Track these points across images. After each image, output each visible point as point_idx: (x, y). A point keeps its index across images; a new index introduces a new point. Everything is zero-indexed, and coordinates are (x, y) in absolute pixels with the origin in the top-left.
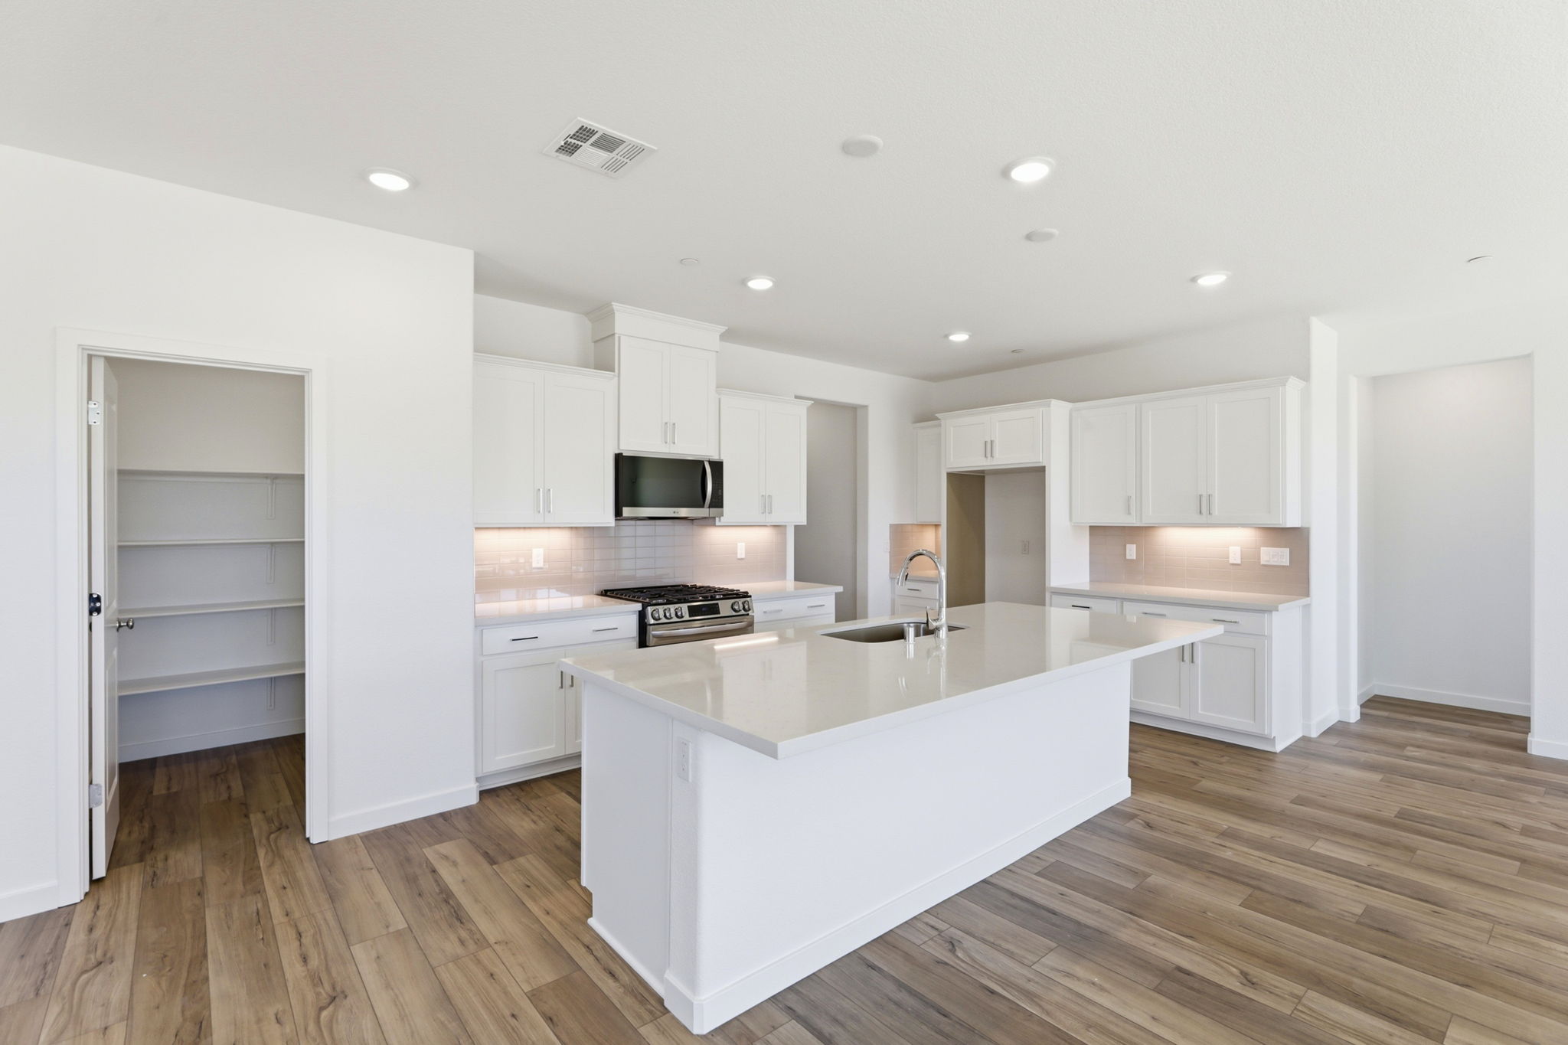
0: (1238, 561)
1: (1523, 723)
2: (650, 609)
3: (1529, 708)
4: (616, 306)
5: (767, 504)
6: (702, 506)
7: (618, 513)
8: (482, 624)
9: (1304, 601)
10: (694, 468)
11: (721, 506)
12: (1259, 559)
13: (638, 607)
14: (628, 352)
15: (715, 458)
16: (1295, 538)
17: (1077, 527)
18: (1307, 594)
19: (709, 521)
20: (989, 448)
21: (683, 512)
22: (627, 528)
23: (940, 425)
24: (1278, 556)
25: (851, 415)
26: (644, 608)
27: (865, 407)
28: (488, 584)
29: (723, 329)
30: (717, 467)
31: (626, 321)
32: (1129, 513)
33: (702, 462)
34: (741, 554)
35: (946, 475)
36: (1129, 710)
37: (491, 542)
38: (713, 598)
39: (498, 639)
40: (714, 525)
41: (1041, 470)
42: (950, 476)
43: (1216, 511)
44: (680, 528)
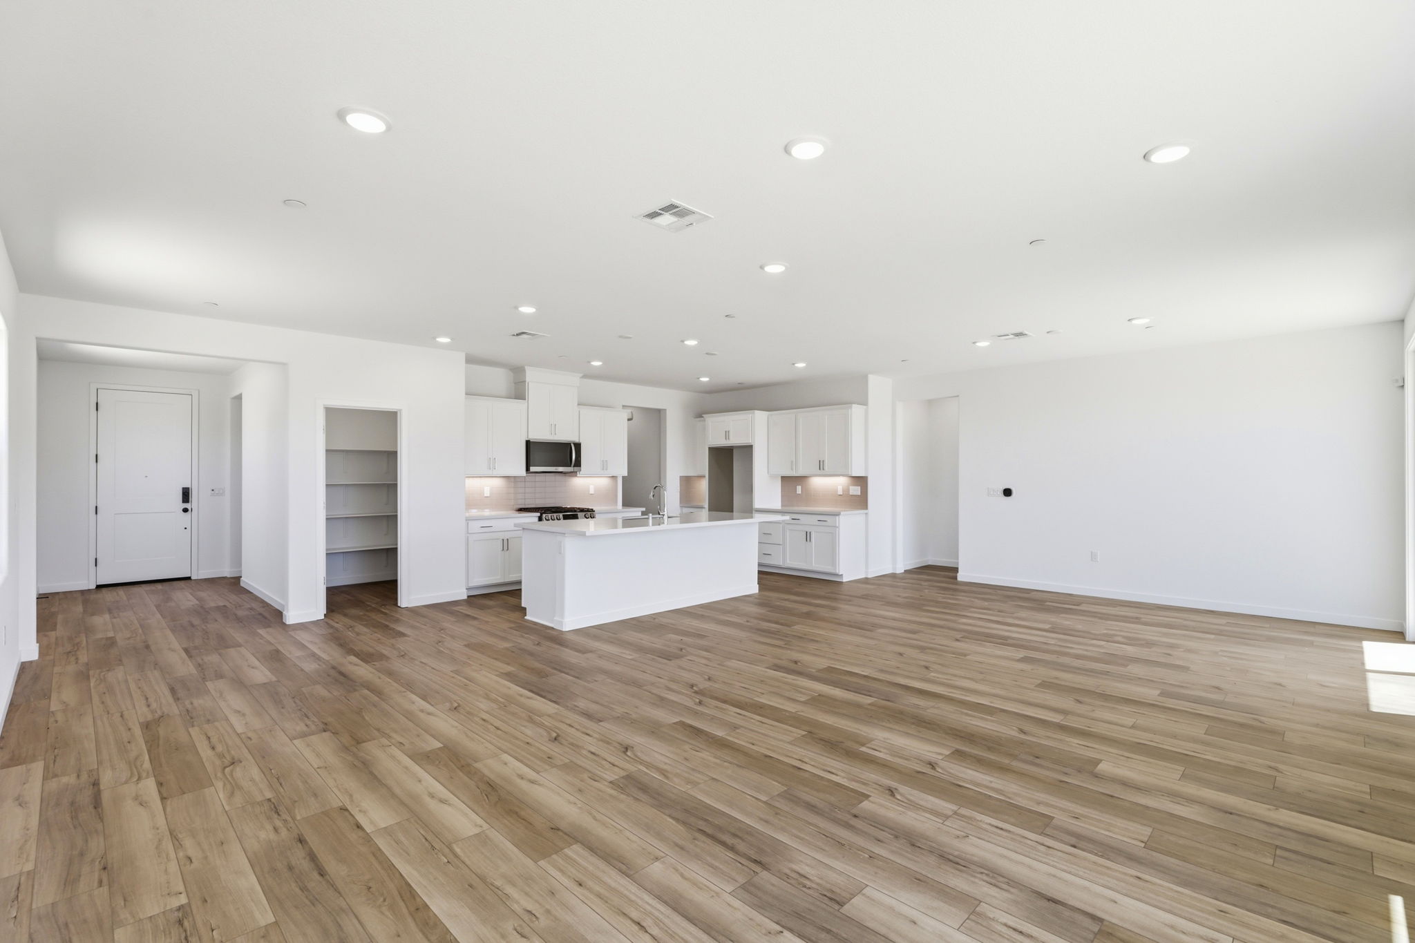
0: (841, 494)
1: (956, 570)
2: (544, 515)
3: (958, 563)
4: (527, 368)
5: (604, 465)
6: (570, 466)
7: (528, 469)
8: (468, 520)
9: (865, 511)
10: (566, 446)
11: (580, 466)
12: (849, 491)
13: (539, 514)
14: (533, 390)
15: (577, 441)
16: (861, 481)
17: (773, 477)
18: (867, 508)
19: (573, 474)
20: (727, 434)
21: (561, 469)
22: (531, 477)
23: (705, 421)
24: (856, 490)
25: (657, 416)
26: (541, 514)
27: (665, 410)
28: (471, 503)
29: (581, 375)
30: (578, 446)
31: (531, 375)
32: (792, 469)
33: (570, 444)
34: (592, 491)
35: (707, 449)
36: (757, 564)
37: (472, 484)
38: (575, 511)
39: (474, 527)
40: (576, 476)
41: (751, 447)
42: (710, 449)
43: (826, 468)
44: (558, 477)
